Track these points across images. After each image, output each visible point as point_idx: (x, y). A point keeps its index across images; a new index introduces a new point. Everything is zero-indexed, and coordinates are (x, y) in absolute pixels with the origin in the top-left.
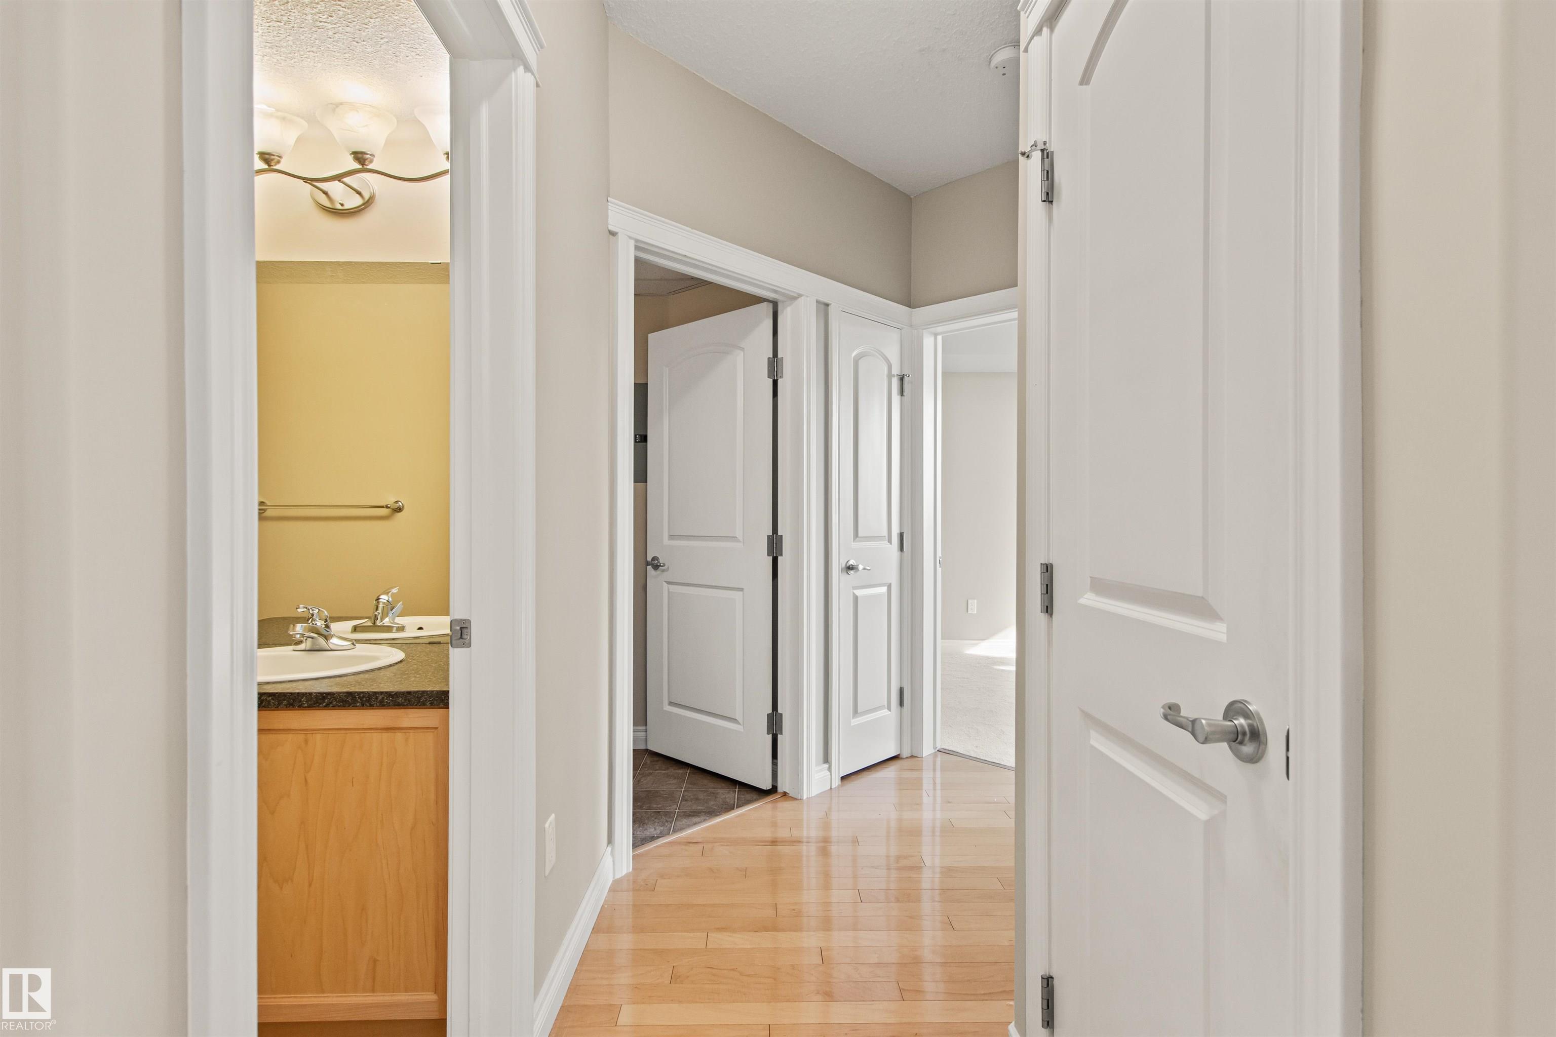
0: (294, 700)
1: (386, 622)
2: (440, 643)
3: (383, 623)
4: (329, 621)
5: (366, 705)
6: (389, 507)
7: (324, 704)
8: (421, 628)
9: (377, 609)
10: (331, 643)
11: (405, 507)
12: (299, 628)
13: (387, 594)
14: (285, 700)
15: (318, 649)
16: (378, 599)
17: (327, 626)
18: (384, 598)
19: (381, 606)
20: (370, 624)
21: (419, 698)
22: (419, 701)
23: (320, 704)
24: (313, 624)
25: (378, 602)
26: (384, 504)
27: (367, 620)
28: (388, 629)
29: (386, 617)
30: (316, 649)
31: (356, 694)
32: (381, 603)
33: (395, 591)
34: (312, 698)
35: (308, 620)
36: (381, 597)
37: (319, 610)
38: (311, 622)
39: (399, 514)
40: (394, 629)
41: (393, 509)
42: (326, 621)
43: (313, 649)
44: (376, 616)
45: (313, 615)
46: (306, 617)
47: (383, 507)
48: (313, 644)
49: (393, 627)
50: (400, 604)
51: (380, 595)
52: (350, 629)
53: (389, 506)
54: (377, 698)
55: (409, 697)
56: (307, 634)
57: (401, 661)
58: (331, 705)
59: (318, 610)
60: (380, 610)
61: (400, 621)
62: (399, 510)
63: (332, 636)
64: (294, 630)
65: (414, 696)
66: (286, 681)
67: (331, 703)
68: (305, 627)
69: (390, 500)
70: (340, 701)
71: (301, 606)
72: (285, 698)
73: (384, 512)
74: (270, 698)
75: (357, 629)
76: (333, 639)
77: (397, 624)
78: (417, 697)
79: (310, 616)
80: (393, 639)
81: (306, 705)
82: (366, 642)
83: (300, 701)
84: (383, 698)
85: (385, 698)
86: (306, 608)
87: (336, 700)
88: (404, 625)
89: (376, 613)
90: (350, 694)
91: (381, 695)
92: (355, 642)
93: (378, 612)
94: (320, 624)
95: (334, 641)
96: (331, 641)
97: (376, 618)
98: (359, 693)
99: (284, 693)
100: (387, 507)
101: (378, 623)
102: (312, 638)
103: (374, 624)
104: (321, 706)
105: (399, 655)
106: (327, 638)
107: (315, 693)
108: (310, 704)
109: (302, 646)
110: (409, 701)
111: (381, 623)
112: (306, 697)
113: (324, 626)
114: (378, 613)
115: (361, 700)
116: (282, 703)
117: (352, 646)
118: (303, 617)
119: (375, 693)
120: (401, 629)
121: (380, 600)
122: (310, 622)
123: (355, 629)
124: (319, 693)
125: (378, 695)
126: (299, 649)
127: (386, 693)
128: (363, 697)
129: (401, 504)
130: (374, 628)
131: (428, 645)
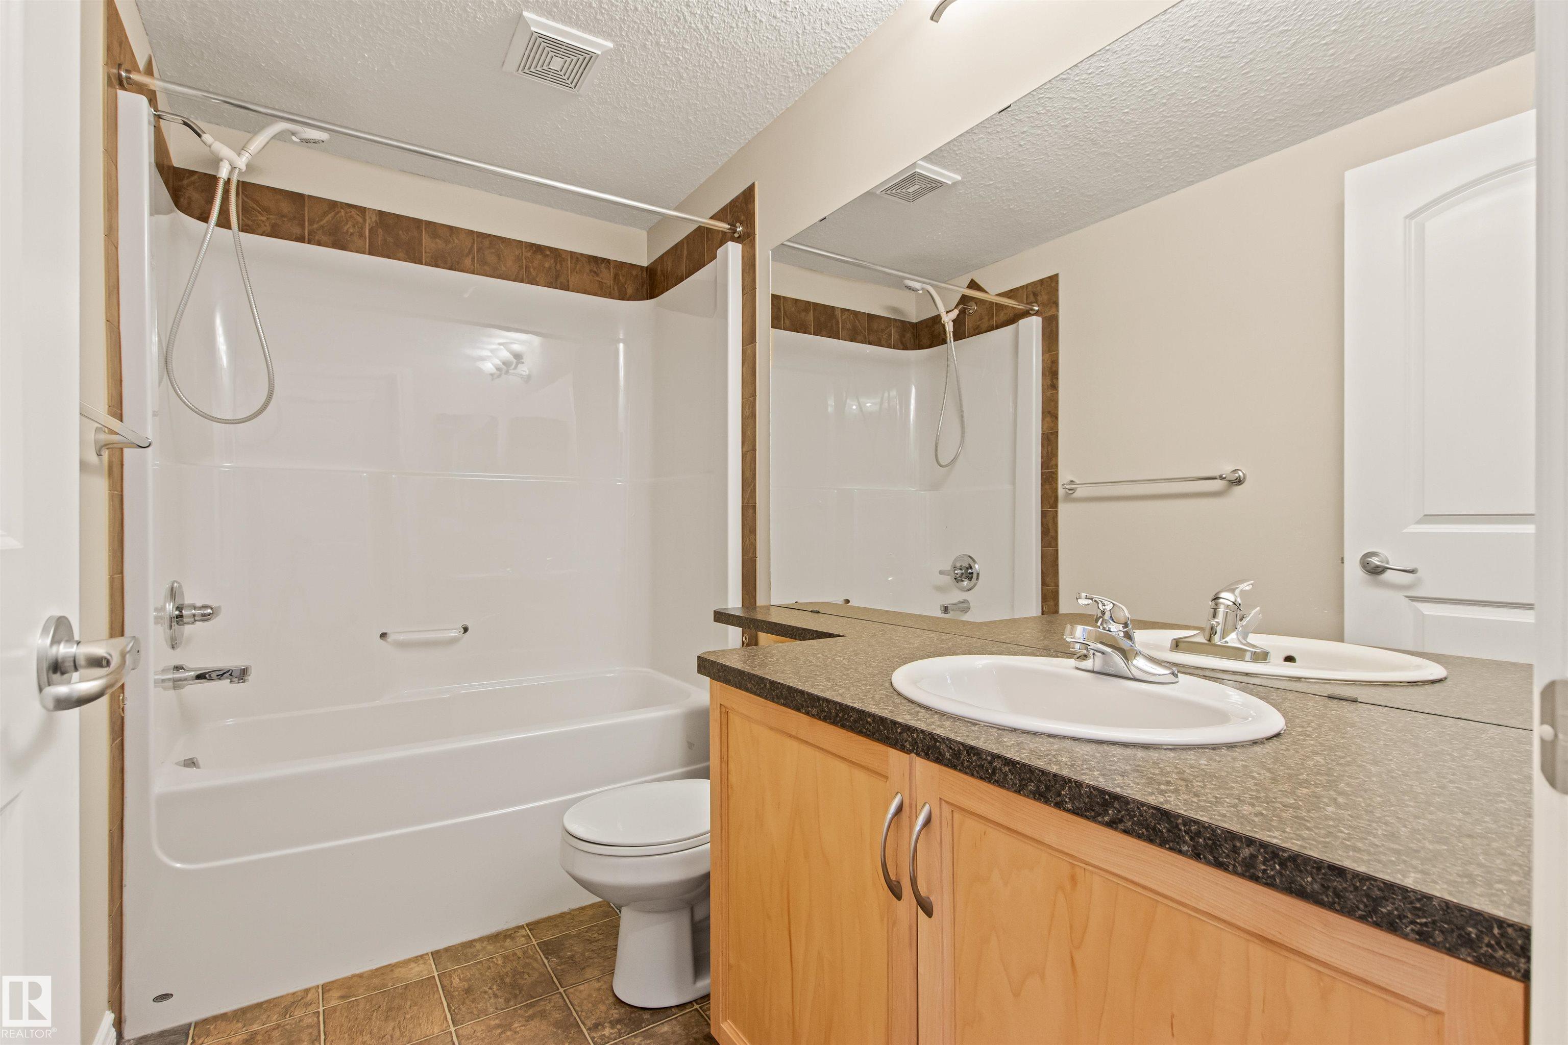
0: (1048, 788)
1: (1232, 639)
2: (1355, 701)
3: (1226, 642)
4: (1130, 626)
5: (1205, 857)
6: (1225, 478)
7: (1106, 819)
8: (1289, 659)
9: (1215, 615)
10: (1134, 665)
11: (1248, 477)
12: (1080, 632)
13: (1232, 591)
14: (1033, 782)
15: (1113, 673)
16: (1216, 598)
17: (1128, 636)
18: (1227, 597)
19: (1221, 611)
20: (1201, 639)
21: (1376, 903)
22: (1375, 911)
23: (1099, 814)
24: (1104, 629)
25: (1216, 605)
26: (1217, 474)
27: (1198, 632)
28: (1237, 654)
29: (1233, 631)
30: (1110, 672)
31: (1180, 821)
32: (1222, 606)
33: (1246, 586)
34: (1081, 795)
35: (1097, 621)
36: (1223, 595)
37: (1114, 604)
38: (1102, 624)
39: (1238, 489)
40: (1248, 656)
41: (1230, 481)
42: (1126, 625)
43: (1104, 671)
44: (1212, 628)
45: (1103, 613)
46: (1094, 615)
47: (1215, 478)
48: (1105, 663)
49: (1248, 650)
50: (1254, 612)
51: (1218, 593)
52: (1168, 644)
53: (1224, 476)
54: (1235, 850)
55: (1337, 883)
56: (1093, 645)
57: (1278, 735)
58: (1121, 826)
59: (1112, 605)
60: (1220, 618)
61: (1259, 641)
62: (1239, 482)
63: (1137, 654)
64: (1072, 634)
65: (1356, 889)
66: (1044, 734)
67: (1121, 821)
68: (1090, 631)
69: (1226, 469)
70: (1139, 823)
71: (1084, 595)
72: (1033, 778)
73: (1217, 485)
74: (1007, 769)
75: (1181, 645)
76: (1138, 658)
77: (1254, 646)
78: (1368, 896)
79: (1100, 614)
80: (1247, 674)
81: (1069, 806)
82: (1196, 672)
83: (1059, 795)
84: (1253, 857)
85: (1260, 858)
86: (1092, 599)
87: (1132, 817)
88: (1268, 649)
89: (1213, 622)
90: (1165, 815)
91: (1248, 846)
92: (1179, 669)
93: (1216, 620)
94: (1116, 629)
95: (1140, 662)
96: (1135, 662)
97: (1213, 631)
98: (1188, 821)
99: (1030, 766)
100: (1221, 478)
101: (1217, 639)
102: (1103, 653)
103: (1210, 640)
104: (1100, 819)
105: (1274, 722)
106: (1125, 654)
107: (1088, 786)
108: (1078, 808)
109: (1088, 664)
110: (1337, 894)
111: (1223, 641)
112: (1070, 787)
113: (1122, 634)
114: (1217, 622)
115: (1192, 839)
116: (1026, 785)
117: (1172, 678)
118: (1090, 615)
119: (1231, 836)
120: (1262, 656)
121: (1221, 600)
122: (1099, 624)
123: (1177, 645)
124: (1096, 789)
125: (1238, 844)
126: (1083, 668)
127: (1264, 845)
128: (1198, 834)
129: (1241, 474)
130: (1210, 647)
131: (1327, 701)
